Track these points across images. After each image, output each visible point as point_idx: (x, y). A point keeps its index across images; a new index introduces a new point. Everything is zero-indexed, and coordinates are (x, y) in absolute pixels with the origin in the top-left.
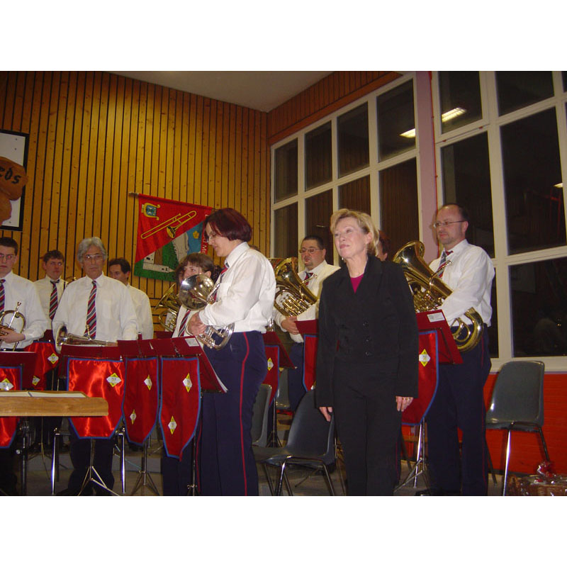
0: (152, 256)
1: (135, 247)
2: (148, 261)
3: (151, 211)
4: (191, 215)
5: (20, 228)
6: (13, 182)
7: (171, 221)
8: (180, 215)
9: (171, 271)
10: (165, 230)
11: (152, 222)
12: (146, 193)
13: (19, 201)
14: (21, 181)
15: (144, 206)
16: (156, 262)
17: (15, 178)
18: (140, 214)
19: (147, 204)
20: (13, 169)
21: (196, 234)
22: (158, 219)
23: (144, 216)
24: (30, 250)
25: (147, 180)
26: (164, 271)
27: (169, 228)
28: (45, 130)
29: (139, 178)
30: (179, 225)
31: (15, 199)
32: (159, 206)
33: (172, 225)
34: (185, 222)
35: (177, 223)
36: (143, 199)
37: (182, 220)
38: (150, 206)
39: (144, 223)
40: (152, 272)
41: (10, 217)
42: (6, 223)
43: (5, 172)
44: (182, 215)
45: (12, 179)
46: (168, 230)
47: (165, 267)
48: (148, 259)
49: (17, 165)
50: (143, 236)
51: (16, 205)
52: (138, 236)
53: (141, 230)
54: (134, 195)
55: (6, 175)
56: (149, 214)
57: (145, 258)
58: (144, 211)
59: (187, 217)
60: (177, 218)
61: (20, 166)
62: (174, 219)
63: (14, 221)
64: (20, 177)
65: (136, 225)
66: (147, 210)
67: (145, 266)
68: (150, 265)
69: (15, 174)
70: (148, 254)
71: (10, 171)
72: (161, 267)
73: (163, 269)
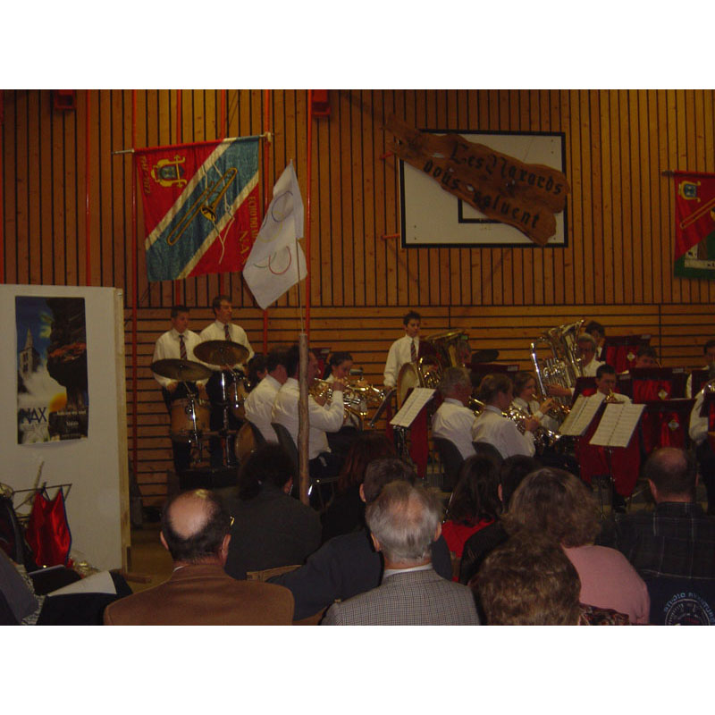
0: (694, 250)
1: (673, 240)
2: (690, 257)
3: (691, 191)
5: (565, 245)
6: (555, 193)
10: (709, 214)
11: (693, 206)
12: (683, 168)
13: (562, 215)
14: (562, 191)
15: (681, 186)
16: (701, 257)
17: (557, 187)
18: (678, 197)
19: (685, 182)
20: (553, 178)
22: (699, 200)
23: (683, 199)
25: (682, 151)
26: (711, 268)
27: (714, 210)
29: (673, 150)
31: (559, 212)
32: (699, 183)
36: (679, 176)
38: (689, 185)
39: (683, 208)
40: (696, 270)
41: (555, 231)
42: (551, 241)
43: (546, 183)
45: (554, 189)
46: (713, 214)
47: (711, 263)
48: (690, 254)
49: (557, 171)
50: (683, 225)
51: (560, 218)
52: (677, 226)
53: (679, 217)
54: (668, 174)
55: (547, 186)
56: (688, 196)
57: (687, 253)
58: (681, 192)
61: (560, 172)
63: (559, 238)
64: (561, 186)
65: (673, 212)
66: (685, 190)
67: (687, 264)
68: (693, 261)
69: (556, 182)
70: (689, 248)
71: (551, 180)
72: (707, 262)
73: (709, 265)
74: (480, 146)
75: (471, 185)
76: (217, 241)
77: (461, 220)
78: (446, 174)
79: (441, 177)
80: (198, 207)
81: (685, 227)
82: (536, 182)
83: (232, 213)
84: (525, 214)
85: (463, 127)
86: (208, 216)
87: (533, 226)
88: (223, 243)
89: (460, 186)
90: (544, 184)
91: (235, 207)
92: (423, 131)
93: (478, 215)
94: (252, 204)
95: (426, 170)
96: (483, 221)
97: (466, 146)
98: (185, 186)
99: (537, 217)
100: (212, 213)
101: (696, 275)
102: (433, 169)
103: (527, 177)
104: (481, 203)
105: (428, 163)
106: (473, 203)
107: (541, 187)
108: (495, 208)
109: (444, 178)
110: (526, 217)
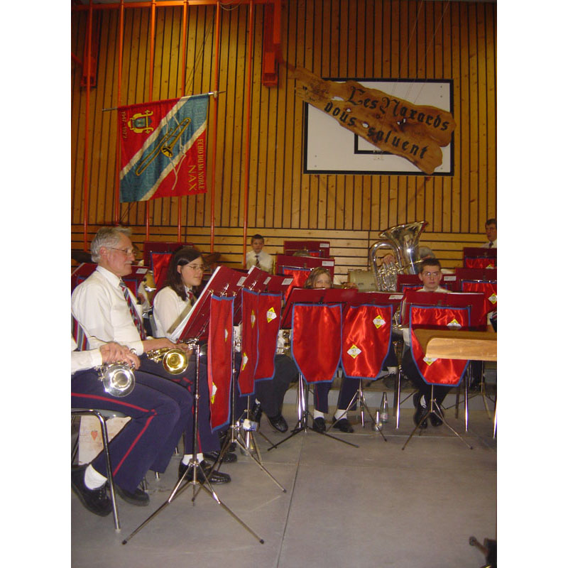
5: (452, 173)
6: (442, 129)
13: (448, 147)
14: (449, 127)
17: (444, 124)
20: (440, 117)
24: (460, 193)
28: (467, 73)
31: (445, 145)
41: (441, 163)
42: (438, 170)
43: (433, 120)
45: (441, 126)
49: (445, 112)
51: (446, 151)
55: (435, 123)
61: (448, 112)
63: (445, 167)
64: (448, 123)
69: (443, 120)
71: (439, 118)
74: (374, 90)
75: (365, 123)
76: (172, 173)
77: (357, 151)
78: (344, 113)
79: (339, 116)
80: (160, 148)
82: (425, 120)
83: (185, 151)
84: (414, 146)
85: (361, 75)
86: (167, 154)
87: (421, 157)
88: (176, 174)
89: (356, 123)
90: (432, 122)
91: (187, 147)
92: (326, 79)
93: (371, 147)
94: (200, 145)
95: (327, 110)
96: (376, 153)
97: (362, 90)
98: (151, 132)
99: (425, 150)
100: (170, 152)
102: (333, 109)
103: (416, 116)
104: (374, 137)
105: (329, 104)
106: (367, 137)
107: (430, 124)
108: (386, 141)
109: (342, 116)
110: (415, 149)
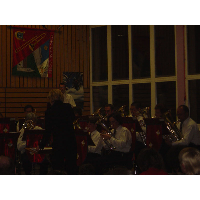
0: (21, 63)
1: (12, 58)
2: (19, 66)
3: (20, 36)
4: (43, 36)
7: (32, 41)
8: (36, 36)
9: (33, 71)
10: (28, 47)
11: (21, 42)
15: (16, 33)
16: (24, 66)
18: (15, 39)
19: (18, 32)
21: (46, 48)
22: (24, 40)
23: (17, 39)
26: (29, 71)
27: (31, 45)
30: (37, 43)
32: (24, 32)
33: (32, 43)
34: (39, 41)
35: (35, 42)
36: (15, 29)
37: (38, 40)
38: (20, 33)
39: (16, 43)
40: (22, 72)
44: (38, 37)
46: (30, 47)
47: (29, 69)
48: (20, 65)
50: (16, 52)
52: (14, 52)
53: (15, 48)
54: (10, 27)
56: (19, 38)
57: (18, 65)
58: (16, 36)
59: (41, 38)
60: (35, 38)
62: (33, 40)
65: (12, 45)
66: (18, 35)
67: (18, 69)
68: (21, 68)
70: (19, 62)
72: (27, 69)
73: (28, 70)
81: (17, 52)
101: (22, 75)
